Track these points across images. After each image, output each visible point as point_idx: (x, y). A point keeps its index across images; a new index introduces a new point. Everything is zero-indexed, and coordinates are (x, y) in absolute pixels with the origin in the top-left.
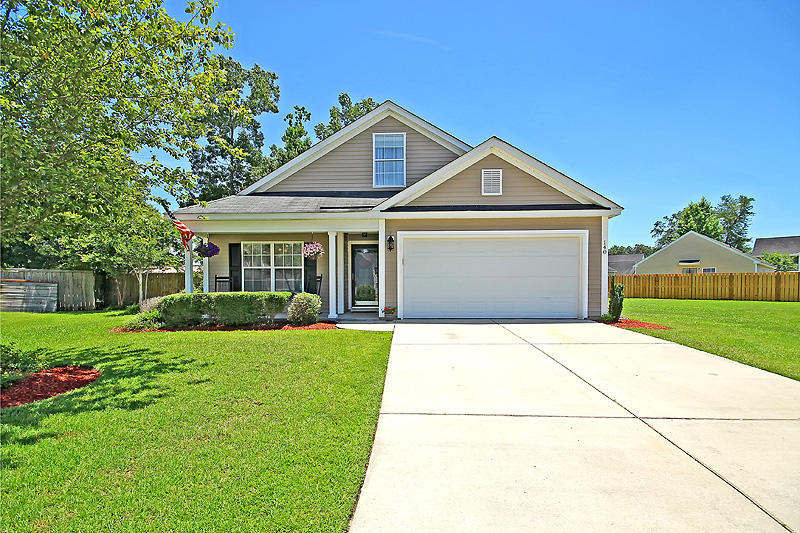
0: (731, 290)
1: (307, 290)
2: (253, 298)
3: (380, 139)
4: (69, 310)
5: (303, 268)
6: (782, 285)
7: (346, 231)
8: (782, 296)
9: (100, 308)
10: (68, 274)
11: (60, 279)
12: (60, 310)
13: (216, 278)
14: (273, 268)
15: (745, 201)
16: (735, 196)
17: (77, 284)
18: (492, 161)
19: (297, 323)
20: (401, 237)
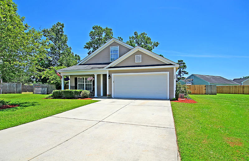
1: (86, 89)
3: (112, 48)
5: (92, 84)
7: (104, 74)
11: (48, 86)
13: (71, 86)
14: (85, 84)
17: (52, 88)
18: (138, 53)
19: (83, 98)
20: (113, 75)
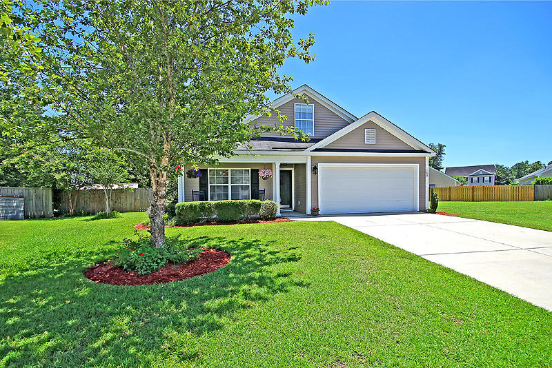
0: (450, 196)
2: (242, 204)
3: (298, 107)
4: (34, 218)
5: (250, 185)
6: (475, 193)
7: (282, 162)
8: (475, 198)
9: (57, 215)
10: (32, 190)
11: (25, 194)
12: (26, 217)
13: (193, 192)
14: (229, 185)
15: (441, 147)
16: (436, 144)
17: (39, 197)
18: (370, 124)
19: (266, 219)
20: (320, 166)
